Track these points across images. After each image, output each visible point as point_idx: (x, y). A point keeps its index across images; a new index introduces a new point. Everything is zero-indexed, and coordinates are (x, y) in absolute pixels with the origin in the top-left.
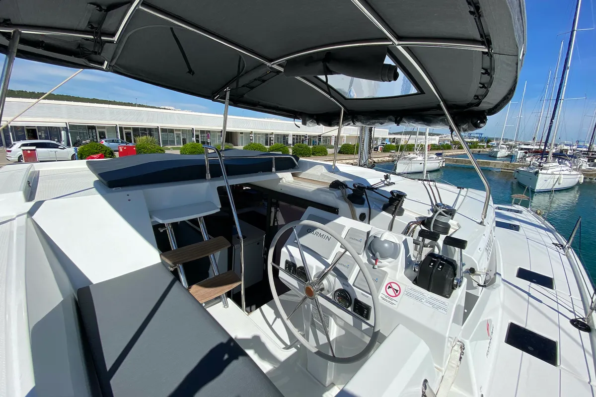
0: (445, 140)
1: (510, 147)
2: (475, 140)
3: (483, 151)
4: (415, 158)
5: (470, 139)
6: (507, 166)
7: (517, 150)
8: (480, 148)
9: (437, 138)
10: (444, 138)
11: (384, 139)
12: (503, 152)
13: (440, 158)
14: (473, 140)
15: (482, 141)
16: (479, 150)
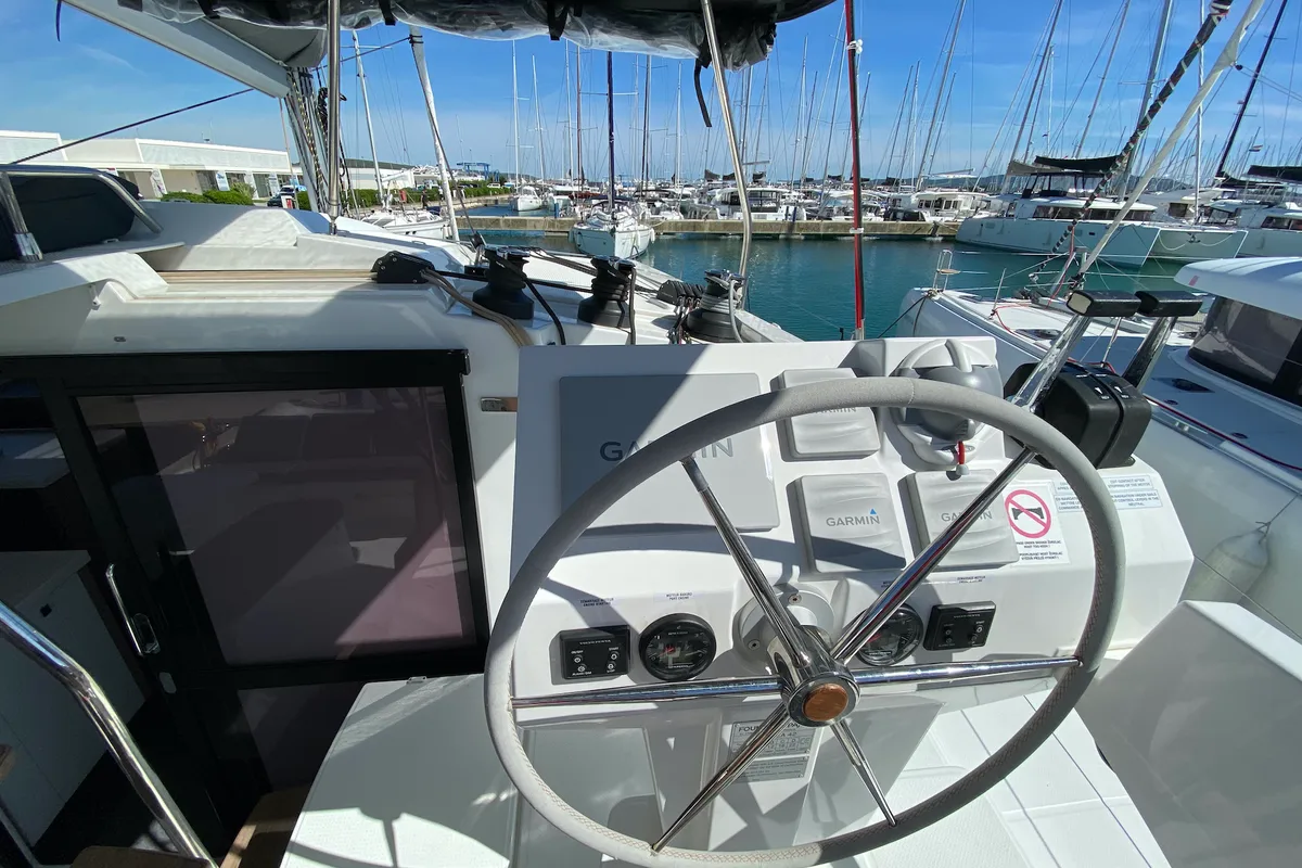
0: (425, 179)
1: (541, 191)
2: (480, 178)
3: (502, 200)
4: (390, 221)
5: (470, 175)
6: (552, 224)
7: (551, 195)
8: (494, 194)
9: (409, 174)
10: (422, 175)
11: (284, 179)
12: (526, 202)
13: (440, 218)
14: (475, 178)
15: (491, 181)
16: (494, 198)
